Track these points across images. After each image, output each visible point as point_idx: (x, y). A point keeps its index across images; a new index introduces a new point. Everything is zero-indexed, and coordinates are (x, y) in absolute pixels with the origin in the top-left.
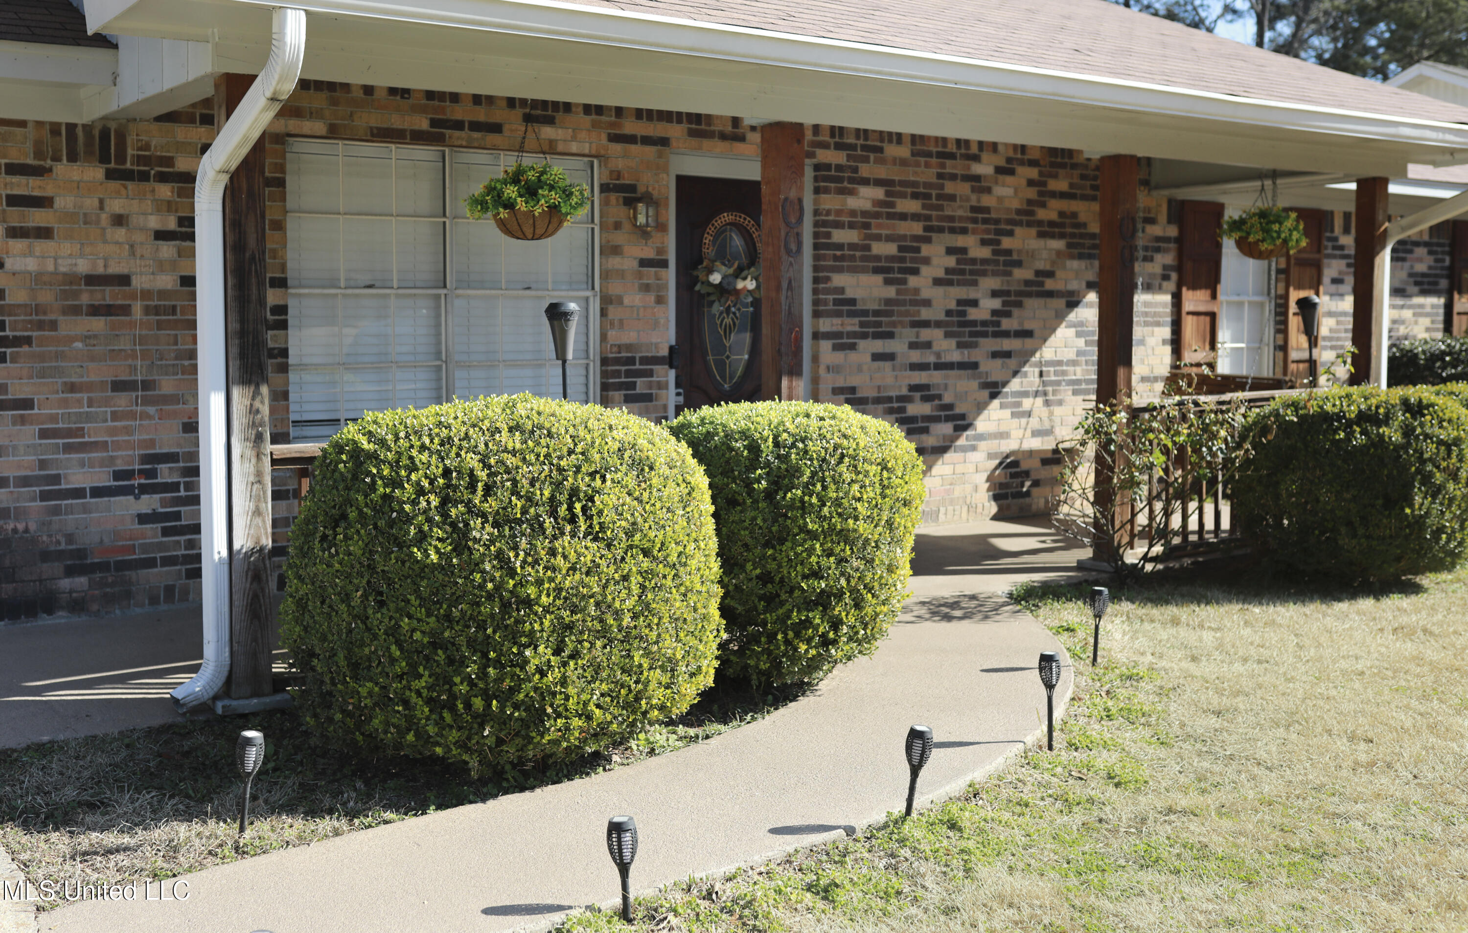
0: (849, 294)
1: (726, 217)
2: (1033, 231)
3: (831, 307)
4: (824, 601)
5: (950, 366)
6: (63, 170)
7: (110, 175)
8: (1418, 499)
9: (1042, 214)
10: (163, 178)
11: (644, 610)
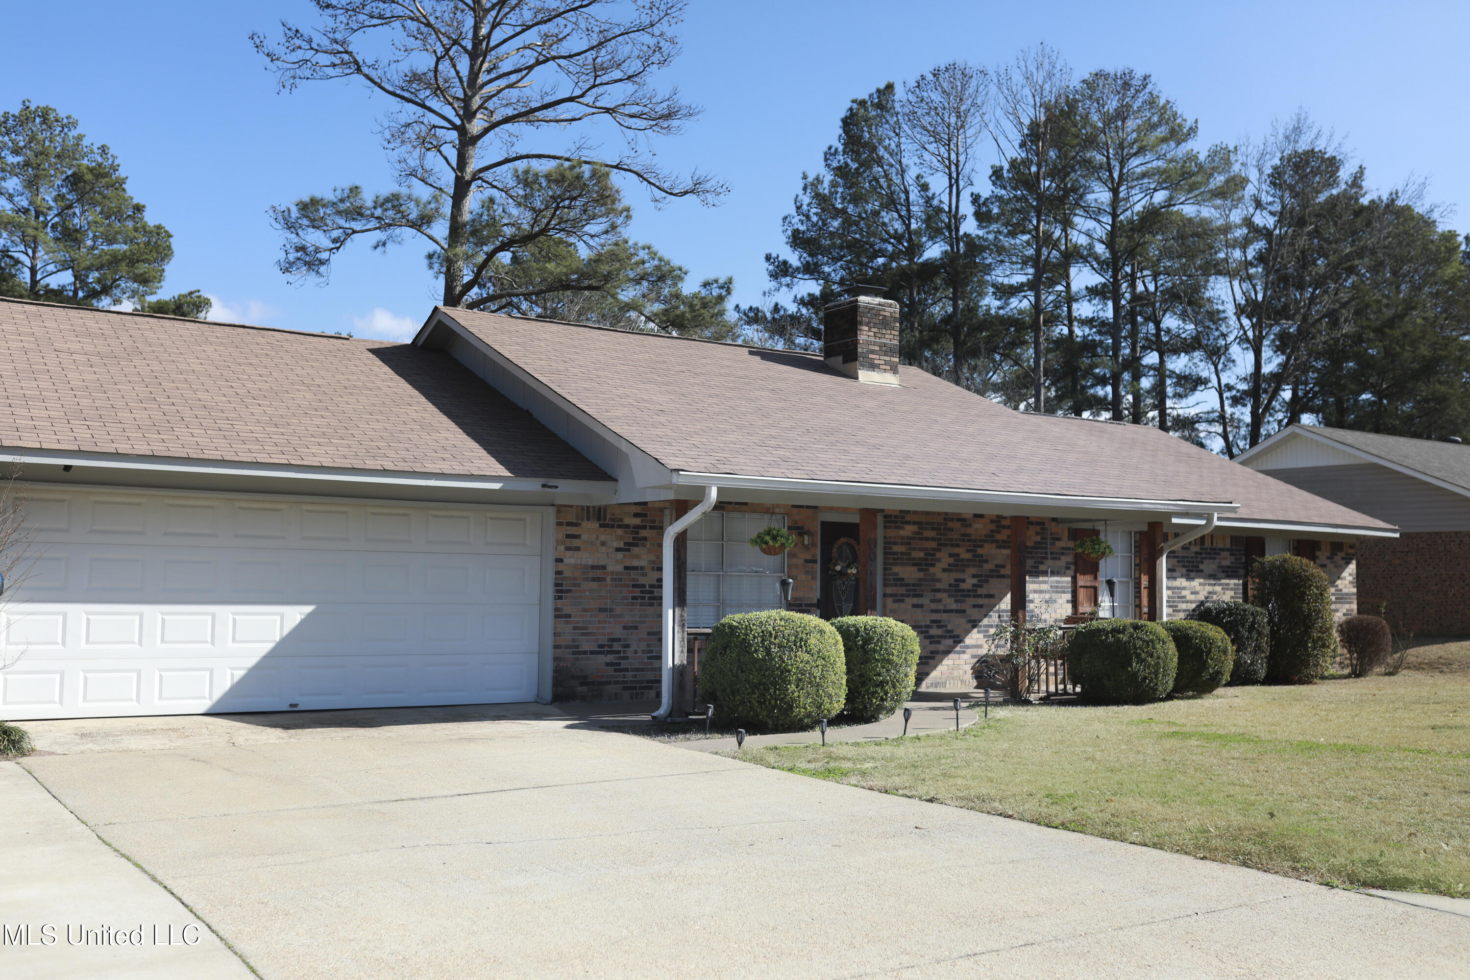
0: (901, 576)
1: (843, 540)
2: (994, 545)
3: (892, 582)
4: (881, 684)
5: (951, 611)
6: (585, 524)
7: (601, 526)
8: (1134, 664)
9: (998, 537)
10: (619, 527)
11: (823, 677)
